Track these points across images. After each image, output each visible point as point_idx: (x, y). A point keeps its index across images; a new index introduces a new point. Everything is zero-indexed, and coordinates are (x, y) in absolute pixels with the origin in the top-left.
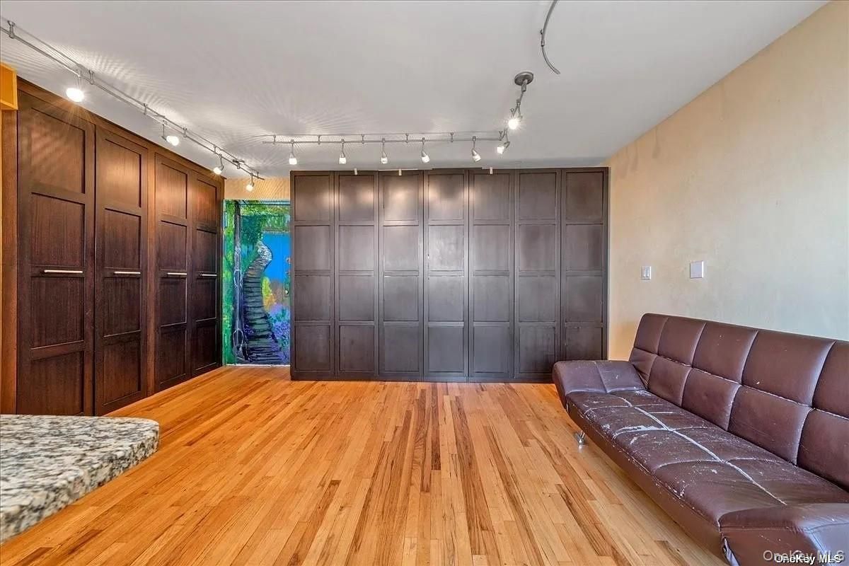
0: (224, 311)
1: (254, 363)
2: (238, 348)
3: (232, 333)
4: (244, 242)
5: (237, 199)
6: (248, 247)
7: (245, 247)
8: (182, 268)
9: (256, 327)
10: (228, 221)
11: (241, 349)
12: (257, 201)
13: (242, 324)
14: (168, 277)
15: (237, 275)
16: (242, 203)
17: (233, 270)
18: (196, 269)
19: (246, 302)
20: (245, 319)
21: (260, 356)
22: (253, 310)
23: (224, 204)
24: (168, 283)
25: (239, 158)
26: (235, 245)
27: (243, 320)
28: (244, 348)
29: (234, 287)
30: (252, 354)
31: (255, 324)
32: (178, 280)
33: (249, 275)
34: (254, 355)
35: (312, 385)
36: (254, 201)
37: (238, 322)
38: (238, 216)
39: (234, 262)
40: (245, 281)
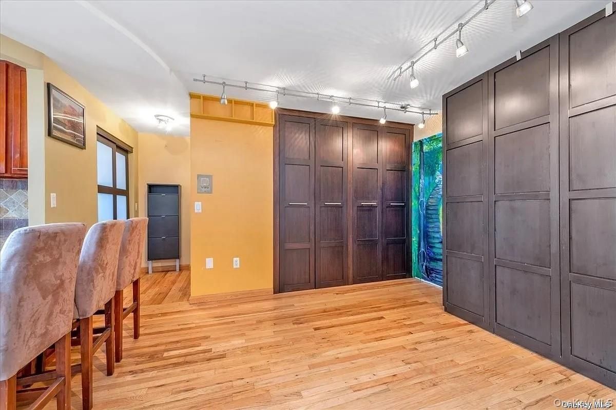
0: (413, 233)
1: (433, 282)
2: (423, 265)
3: (419, 252)
4: (426, 174)
5: (421, 139)
6: (429, 179)
7: (427, 178)
8: (374, 199)
9: (435, 250)
10: (416, 158)
11: (424, 266)
12: (435, 136)
13: (425, 245)
14: (362, 206)
15: (421, 204)
16: (425, 141)
17: (419, 199)
18: (386, 200)
19: (428, 227)
20: (428, 242)
21: (437, 277)
22: (433, 235)
23: (413, 146)
24: (363, 210)
25: (403, 104)
26: (420, 178)
27: (426, 243)
28: (426, 267)
29: (419, 213)
30: (432, 274)
31: (434, 247)
32: (372, 208)
33: (429, 203)
34: (434, 275)
35: (460, 325)
36: (433, 137)
37: (422, 243)
38: (422, 153)
39: (419, 193)
40: (427, 209)
